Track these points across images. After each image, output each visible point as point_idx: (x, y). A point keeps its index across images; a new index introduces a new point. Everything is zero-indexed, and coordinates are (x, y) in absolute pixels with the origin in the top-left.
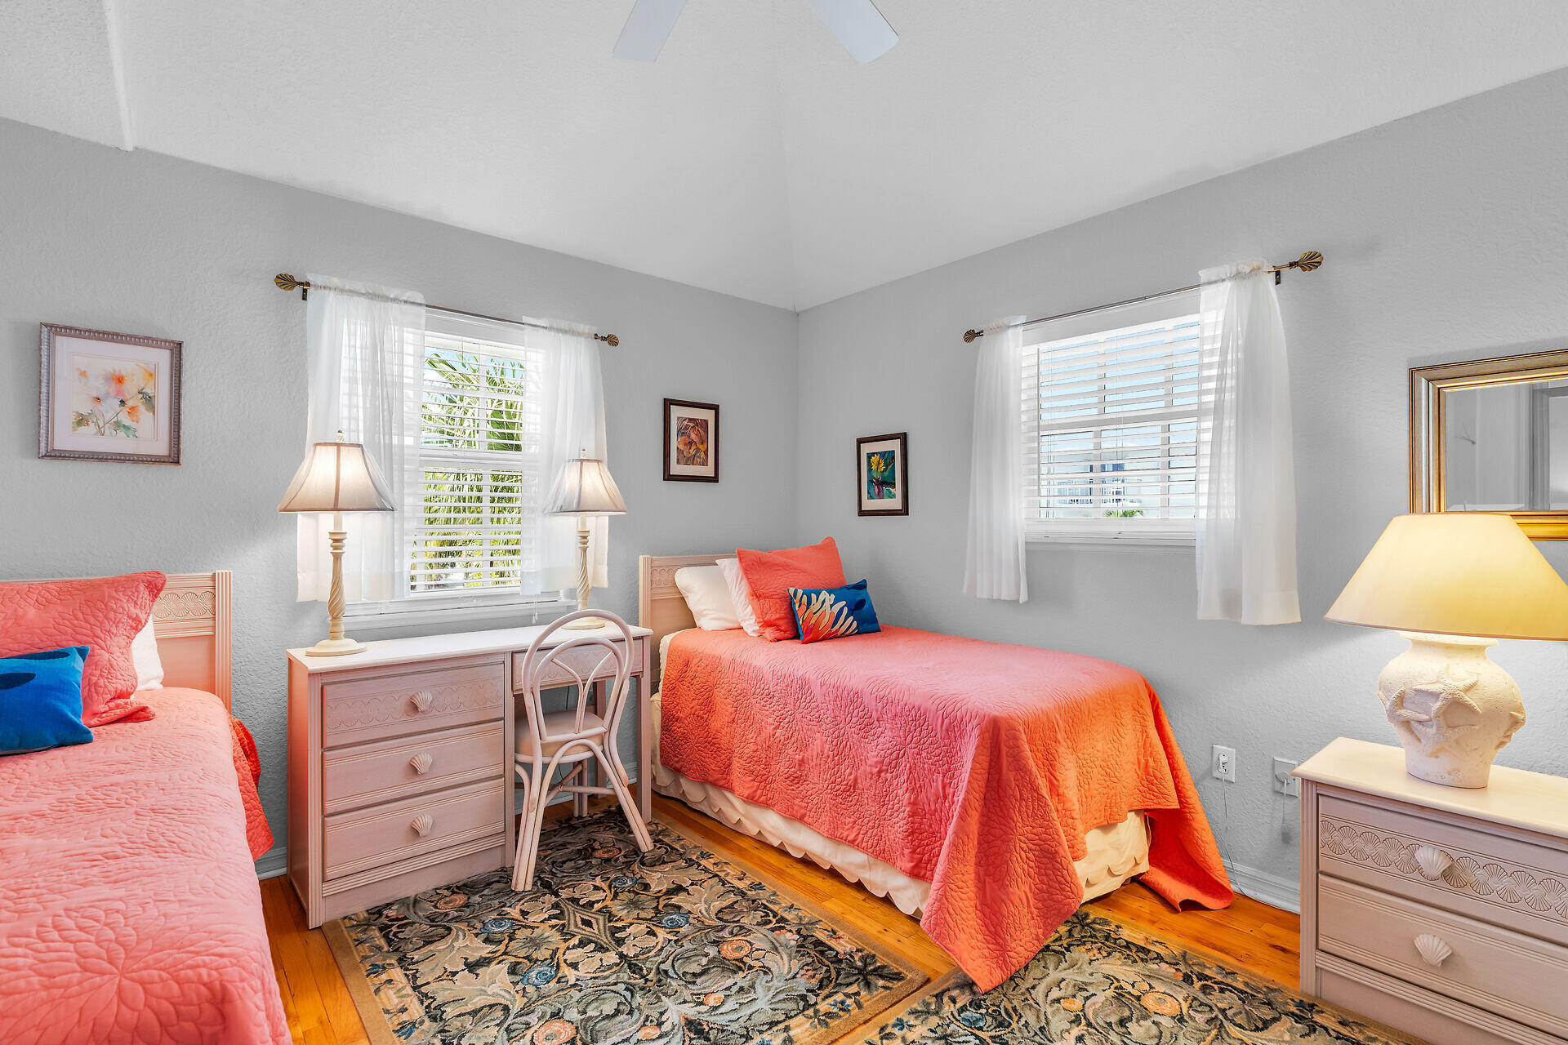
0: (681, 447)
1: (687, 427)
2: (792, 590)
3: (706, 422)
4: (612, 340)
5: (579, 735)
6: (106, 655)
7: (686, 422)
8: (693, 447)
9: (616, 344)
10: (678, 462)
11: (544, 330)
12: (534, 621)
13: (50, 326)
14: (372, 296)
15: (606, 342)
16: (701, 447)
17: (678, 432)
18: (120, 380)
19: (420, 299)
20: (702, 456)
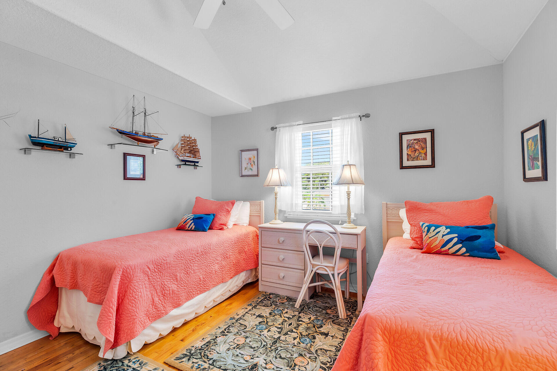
0: (410, 153)
1: (412, 144)
2: (421, 223)
3: (425, 139)
4: (367, 116)
5: (322, 264)
6: (220, 216)
7: (412, 141)
8: (417, 152)
9: (369, 117)
10: (408, 160)
11: (339, 120)
12: (339, 223)
13: (241, 150)
14: (290, 126)
15: (364, 117)
16: (422, 151)
17: (407, 146)
18: (250, 159)
19: (301, 122)
20: (423, 156)
